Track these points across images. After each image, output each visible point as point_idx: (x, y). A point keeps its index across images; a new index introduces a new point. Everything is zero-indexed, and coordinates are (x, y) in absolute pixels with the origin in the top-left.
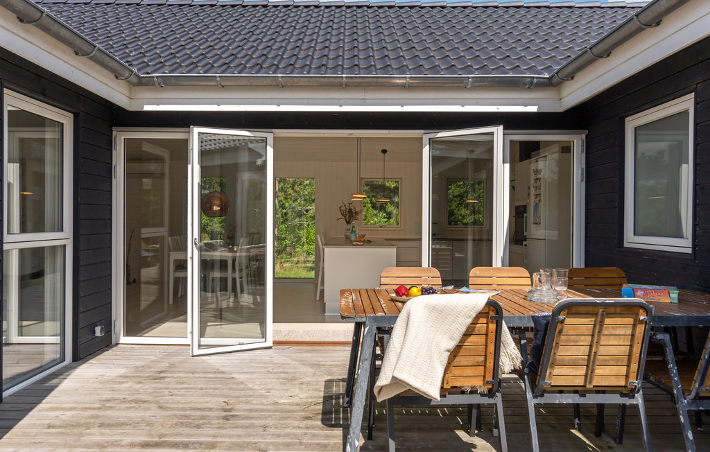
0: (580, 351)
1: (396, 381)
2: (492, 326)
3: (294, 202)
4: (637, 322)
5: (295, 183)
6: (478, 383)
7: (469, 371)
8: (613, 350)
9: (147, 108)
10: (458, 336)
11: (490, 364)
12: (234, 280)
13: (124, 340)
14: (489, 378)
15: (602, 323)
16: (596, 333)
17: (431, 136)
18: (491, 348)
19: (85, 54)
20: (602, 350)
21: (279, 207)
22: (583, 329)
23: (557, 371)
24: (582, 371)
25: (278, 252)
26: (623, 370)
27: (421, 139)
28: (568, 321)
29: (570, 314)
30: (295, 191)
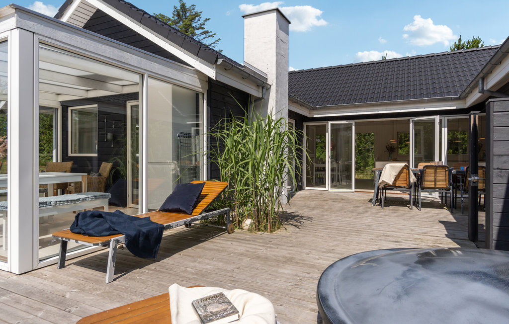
0: (432, 178)
1: (383, 182)
2: (407, 171)
3: (365, 144)
4: (446, 171)
5: (365, 135)
6: (405, 185)
7: (403, 182)
8: (441, 178)
9: (315, 116)
10: (398, 173)
11: (408, 180)
12: (338, 175)
13: (307, 188)
14: (408, 184)
15: (436, 170)
16: (436, 173)
17: (413, 119)
18: (408, 176)
19: (295, 102)
20: (438, 178)
21: (357, 146)
22: (432, 172)
23: (426, 183)
24: (433, 183)
25: (357, 169)
26: (445, 183)
27: (409, 120)
28: (427, 170)
29: (427, 169)
30: (365, 139)
